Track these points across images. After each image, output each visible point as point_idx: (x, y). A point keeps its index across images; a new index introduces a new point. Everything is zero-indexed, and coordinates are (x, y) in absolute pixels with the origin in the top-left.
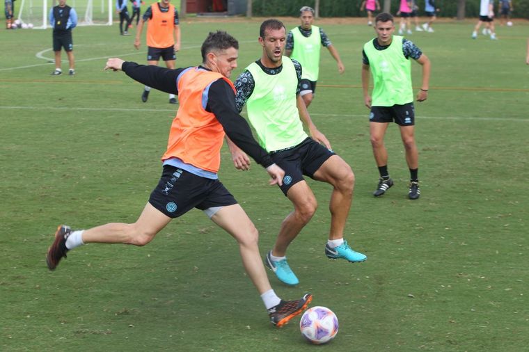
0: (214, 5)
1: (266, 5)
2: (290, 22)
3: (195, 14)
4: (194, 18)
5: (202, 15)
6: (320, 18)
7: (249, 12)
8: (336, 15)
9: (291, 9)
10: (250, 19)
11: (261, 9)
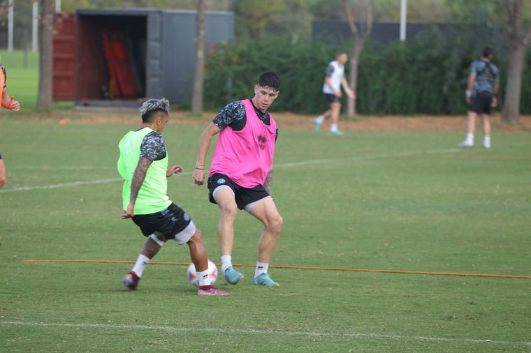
0: (112, 82)
1: (234, 85)
2: (291, 124)
3: (70, 104)
4: (69, 112)
5: (86, 105)
6: (358, 117)
7: (197, 101)
8: (393, 111)
9: (292, 95)
10: (199, 116)
11: (224, 94)
